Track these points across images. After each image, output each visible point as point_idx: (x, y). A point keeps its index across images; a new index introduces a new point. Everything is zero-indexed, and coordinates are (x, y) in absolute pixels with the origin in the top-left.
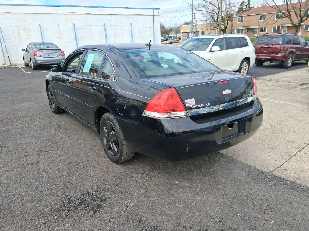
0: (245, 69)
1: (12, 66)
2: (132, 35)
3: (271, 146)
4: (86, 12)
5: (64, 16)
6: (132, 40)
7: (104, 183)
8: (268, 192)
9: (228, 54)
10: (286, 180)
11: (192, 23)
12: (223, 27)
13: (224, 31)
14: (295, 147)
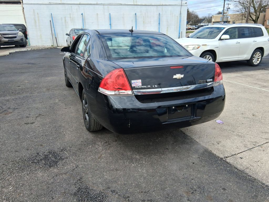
0: (258, 59)
1: (58, 47)
2: (159, 24)
3: (240, 134)
4: (121, 3)
5: (103, 6)
6: (159, 28)
7: (70, 146)
8: (208, 175)
9: (239, 43)
10: (235, 167)
11: (223, 13)
12: (254, 18)
13: (255, 22)
14: (266, 137)
